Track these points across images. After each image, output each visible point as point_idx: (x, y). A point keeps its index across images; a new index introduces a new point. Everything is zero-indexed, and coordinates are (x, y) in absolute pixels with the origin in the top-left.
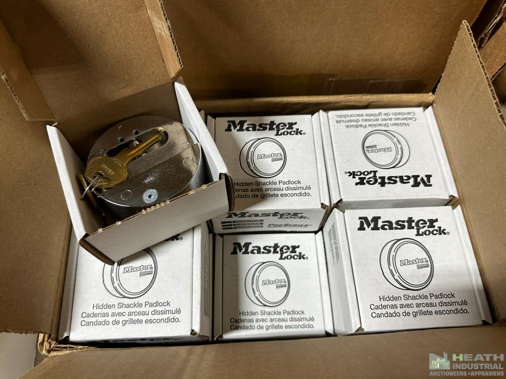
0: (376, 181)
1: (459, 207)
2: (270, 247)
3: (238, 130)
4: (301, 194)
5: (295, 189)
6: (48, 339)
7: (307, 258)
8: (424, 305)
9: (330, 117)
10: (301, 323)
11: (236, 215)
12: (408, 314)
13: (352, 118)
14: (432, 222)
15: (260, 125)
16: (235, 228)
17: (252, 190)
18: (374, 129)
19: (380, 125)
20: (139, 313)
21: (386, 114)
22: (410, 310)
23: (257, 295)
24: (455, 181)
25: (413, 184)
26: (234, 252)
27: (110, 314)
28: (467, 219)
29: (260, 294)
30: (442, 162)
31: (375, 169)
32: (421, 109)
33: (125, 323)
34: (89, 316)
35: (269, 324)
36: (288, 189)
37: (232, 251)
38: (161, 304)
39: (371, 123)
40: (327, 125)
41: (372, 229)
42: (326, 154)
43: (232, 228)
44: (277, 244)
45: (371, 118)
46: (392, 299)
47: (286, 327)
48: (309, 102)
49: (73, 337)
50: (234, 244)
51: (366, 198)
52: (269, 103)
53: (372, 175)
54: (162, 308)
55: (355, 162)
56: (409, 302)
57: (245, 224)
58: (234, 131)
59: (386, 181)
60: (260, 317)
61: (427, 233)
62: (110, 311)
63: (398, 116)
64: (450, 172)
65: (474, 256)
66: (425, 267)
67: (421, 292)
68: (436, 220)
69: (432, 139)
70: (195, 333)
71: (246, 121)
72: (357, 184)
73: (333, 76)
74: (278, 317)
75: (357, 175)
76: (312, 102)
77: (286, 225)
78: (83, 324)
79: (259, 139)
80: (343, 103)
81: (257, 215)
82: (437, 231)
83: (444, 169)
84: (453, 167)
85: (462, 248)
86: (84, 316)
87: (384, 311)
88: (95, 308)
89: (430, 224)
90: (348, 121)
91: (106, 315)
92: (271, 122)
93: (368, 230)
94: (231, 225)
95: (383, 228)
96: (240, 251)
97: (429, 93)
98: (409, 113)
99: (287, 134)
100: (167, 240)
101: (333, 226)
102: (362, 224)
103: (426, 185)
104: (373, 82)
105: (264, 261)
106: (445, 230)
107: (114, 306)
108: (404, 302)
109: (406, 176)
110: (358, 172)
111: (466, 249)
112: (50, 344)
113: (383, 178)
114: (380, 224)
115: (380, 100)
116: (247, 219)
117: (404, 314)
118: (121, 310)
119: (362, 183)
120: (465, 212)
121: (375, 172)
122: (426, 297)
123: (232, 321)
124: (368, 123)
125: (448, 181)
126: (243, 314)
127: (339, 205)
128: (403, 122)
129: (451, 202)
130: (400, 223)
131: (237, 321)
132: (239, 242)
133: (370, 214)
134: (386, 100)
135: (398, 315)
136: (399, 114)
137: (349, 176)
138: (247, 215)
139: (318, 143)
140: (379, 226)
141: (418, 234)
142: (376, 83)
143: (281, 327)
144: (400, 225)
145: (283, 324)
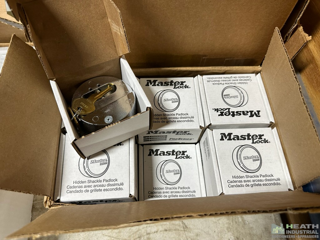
0: (229, 114)
1: (275, 128)
2: (170, 152)
3: (153, 85)
4: (188, 121)
5: (185, 118)
6: (50, 199)
7: (191, 158)
8: (257, 181)
9: (203, 79)
10: (188, 194)
11: (152, 132)
12: (248, 186)
13: (216, 79)
14: (261, 136)
15: (165, 83)
16: (150, 140)
17: (161, 119)
18: (228, 85)
19: (231, 83)
20: (100, 186)
21: (234, 77)
22: (250, 183)
23: (163, 178)
24: (273, 114)
25: (250, 115)
26: (150, 155)
27: (83, 187)
28: (280, 134)
29: (165, 178)
30: (266, 103)
31: (229, 107)
32: (254, 74)
33: (92, 191)
34: (71, 187)
35: (170, 194)
36: (181, 118)
37: (149, 154)
38: (112, 180)
39: (226, 82)
40: (202, 83)
41: (228, 140)
42: (202, 99)
43: (149, 141)
44: (174, 150)
45: (226, 79)
46: (239, 177)
47: (180, 196)
48: (192, 70)
49: (62, 199)
50: (150, 150)
51: (224, 123)
52: (170, 71)
53: (227, 110)
54: (113, 183)
55: (218, 103)
56: (249, 179)
57: (156, 138)
58: (150, 86)
59: (235, 114)
60: (165, 191)
61: (258, 142)
62: (83, 185)
63: (241, 79)
64: (270, 109)
65: (283, 154)
66: (257, 160)
67: (255, 174)
68: (263, 135)
69: (260, 91)
70: (132, 196)
71: (157, 80)
72: (219, 115)
73: (205, 56)
74: (175, 190)
75: (219, 110)
76: (194, 70)
77: (179, 139)
78: (68, 192)
79: (165, 90)
80: (211, 71)
81: (164, 133)
82: (263, 141)
83: (267, 107)
84: (272, 106)
85: (277, 150)
86: (68, 188)
87: (235, 184)
88: (75, 183)
89: (259, 137)
90: (214, 81)
91: (82, 187)
92: (171, 81)
93: (226, 140)
94: (149, 139)
95: (234, 139)
96: (153, 154)
97: (258, 66)
98: (247, 77)
99: (180, 88)
100: (115, 145)
101: (206, 139)
102: (222, 137)
103: (257, 116)
104: (227, 59)
105: (167, 160)
106: (268, 140)
107: (85, 182)
108: (246, 179)
109: (246, 111)
110: (219, 109)
111: (279, 151)
112: (50, 202)
113: (233, 112)
114: (232, 137)
115: (232, 69)
116: (158, 135)
117: (246, 186)
118: (90, 184)
119: (222, 114)
120: (278, 131)
121: (229, 109)
122: (258, 176)
123: (149, 193)
124: (225, 82)
125: (269, 114)
126: (156, 189)
127: (210, 126)
128: (244, 81)
129: (271, 125)
130: (243, 136)
131: (152, 193)
132: (152, 149)
133: (227, 132)
134: (234, 69)
135: (243, 186)
136: (242, 77)
137: (215, 111)
138: (159, 132)
139: (197, 93)
140: (232, 138)
141: (253, 143)
142: (229, 60)
143: (177, 196)
144: (243, 138)
145: (178, 194)
